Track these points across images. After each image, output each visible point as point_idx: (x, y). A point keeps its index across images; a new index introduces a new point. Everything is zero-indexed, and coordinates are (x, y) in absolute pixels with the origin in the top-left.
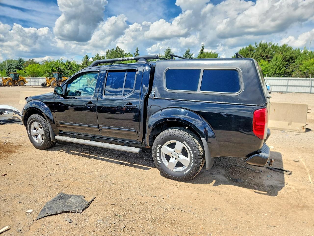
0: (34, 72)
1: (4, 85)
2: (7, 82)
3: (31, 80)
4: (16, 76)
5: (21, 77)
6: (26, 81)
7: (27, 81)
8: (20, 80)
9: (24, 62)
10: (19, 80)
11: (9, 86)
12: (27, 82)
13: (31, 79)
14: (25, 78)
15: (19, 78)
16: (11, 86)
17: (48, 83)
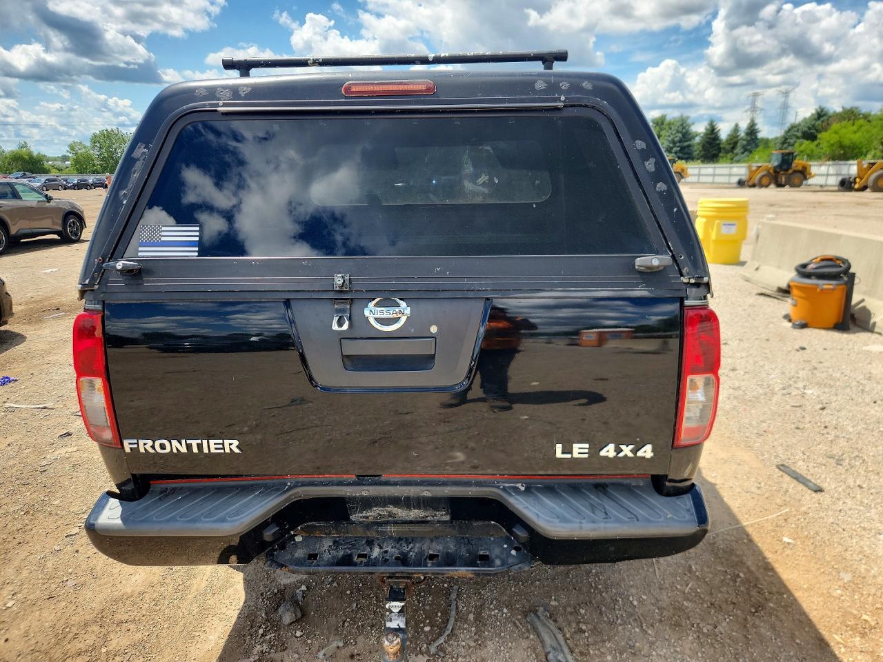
0: (842, 146)
1: (751, 183)
2: (756, 179)
3: (828, 171)
4: (787, 161)
5: (798, 163)
6: (810, 174)
7: (813, 174)
8: (795, 172)
9: (830, 117)
10: (790, 171)
11: (761, 186)
12: (813, 177)
13: (831, 168)
14: (810, 166)
15: (794, 165)
16: (767, 186)
17: (861, 179)
